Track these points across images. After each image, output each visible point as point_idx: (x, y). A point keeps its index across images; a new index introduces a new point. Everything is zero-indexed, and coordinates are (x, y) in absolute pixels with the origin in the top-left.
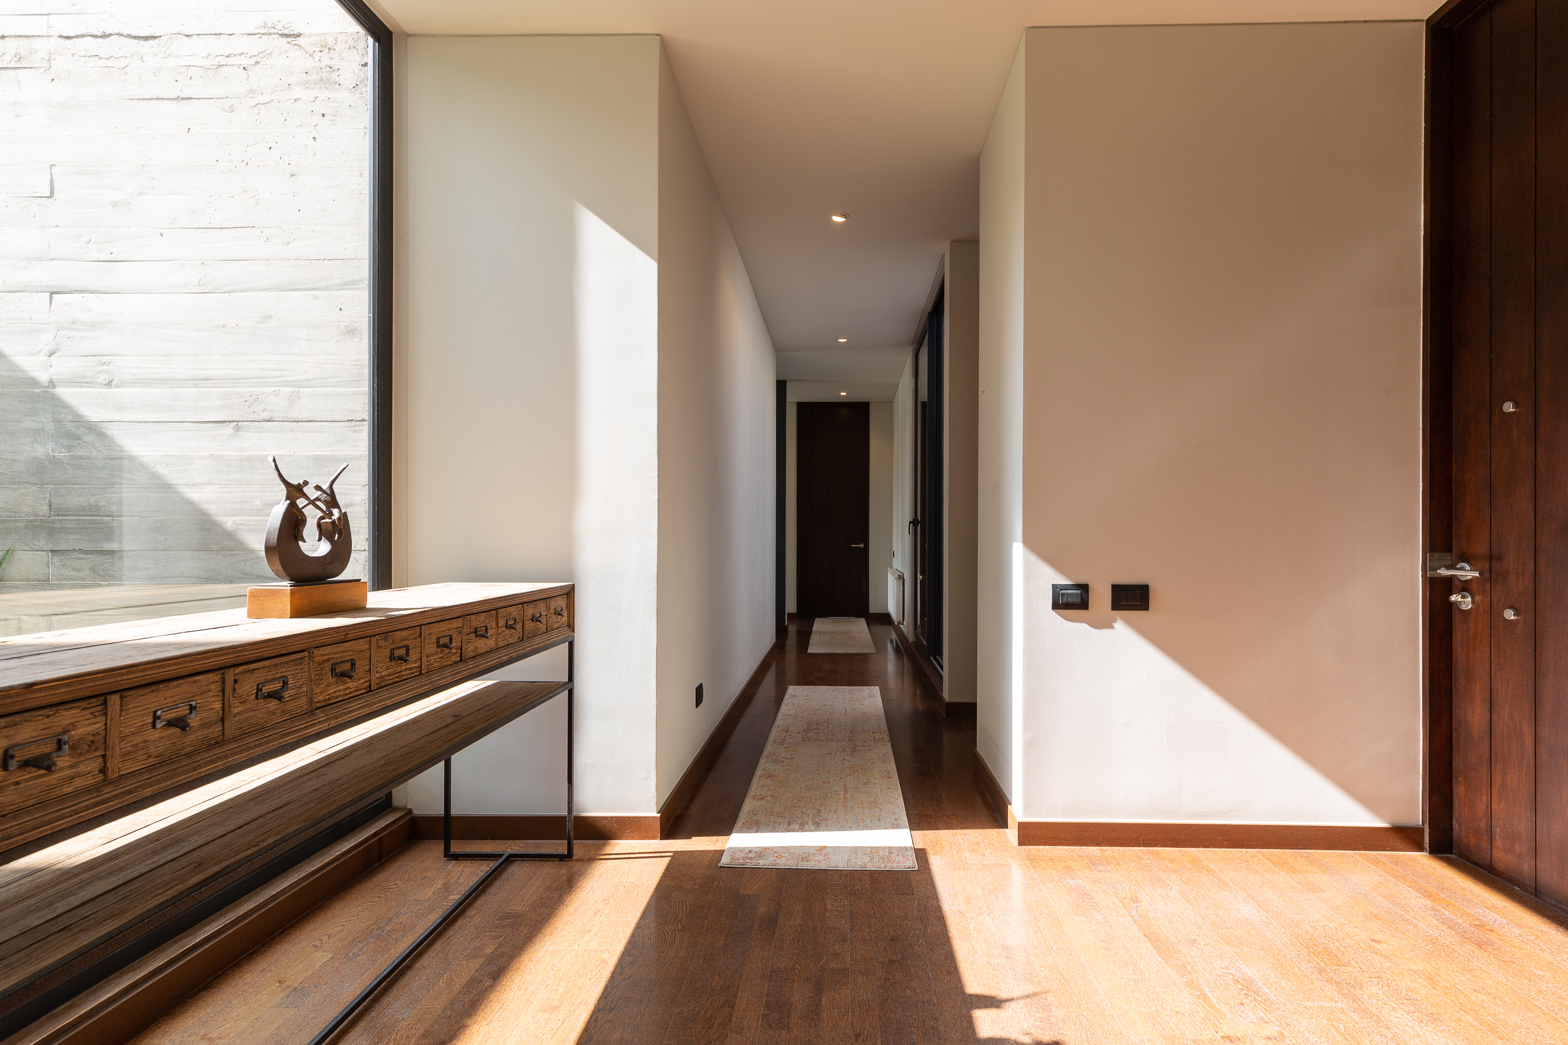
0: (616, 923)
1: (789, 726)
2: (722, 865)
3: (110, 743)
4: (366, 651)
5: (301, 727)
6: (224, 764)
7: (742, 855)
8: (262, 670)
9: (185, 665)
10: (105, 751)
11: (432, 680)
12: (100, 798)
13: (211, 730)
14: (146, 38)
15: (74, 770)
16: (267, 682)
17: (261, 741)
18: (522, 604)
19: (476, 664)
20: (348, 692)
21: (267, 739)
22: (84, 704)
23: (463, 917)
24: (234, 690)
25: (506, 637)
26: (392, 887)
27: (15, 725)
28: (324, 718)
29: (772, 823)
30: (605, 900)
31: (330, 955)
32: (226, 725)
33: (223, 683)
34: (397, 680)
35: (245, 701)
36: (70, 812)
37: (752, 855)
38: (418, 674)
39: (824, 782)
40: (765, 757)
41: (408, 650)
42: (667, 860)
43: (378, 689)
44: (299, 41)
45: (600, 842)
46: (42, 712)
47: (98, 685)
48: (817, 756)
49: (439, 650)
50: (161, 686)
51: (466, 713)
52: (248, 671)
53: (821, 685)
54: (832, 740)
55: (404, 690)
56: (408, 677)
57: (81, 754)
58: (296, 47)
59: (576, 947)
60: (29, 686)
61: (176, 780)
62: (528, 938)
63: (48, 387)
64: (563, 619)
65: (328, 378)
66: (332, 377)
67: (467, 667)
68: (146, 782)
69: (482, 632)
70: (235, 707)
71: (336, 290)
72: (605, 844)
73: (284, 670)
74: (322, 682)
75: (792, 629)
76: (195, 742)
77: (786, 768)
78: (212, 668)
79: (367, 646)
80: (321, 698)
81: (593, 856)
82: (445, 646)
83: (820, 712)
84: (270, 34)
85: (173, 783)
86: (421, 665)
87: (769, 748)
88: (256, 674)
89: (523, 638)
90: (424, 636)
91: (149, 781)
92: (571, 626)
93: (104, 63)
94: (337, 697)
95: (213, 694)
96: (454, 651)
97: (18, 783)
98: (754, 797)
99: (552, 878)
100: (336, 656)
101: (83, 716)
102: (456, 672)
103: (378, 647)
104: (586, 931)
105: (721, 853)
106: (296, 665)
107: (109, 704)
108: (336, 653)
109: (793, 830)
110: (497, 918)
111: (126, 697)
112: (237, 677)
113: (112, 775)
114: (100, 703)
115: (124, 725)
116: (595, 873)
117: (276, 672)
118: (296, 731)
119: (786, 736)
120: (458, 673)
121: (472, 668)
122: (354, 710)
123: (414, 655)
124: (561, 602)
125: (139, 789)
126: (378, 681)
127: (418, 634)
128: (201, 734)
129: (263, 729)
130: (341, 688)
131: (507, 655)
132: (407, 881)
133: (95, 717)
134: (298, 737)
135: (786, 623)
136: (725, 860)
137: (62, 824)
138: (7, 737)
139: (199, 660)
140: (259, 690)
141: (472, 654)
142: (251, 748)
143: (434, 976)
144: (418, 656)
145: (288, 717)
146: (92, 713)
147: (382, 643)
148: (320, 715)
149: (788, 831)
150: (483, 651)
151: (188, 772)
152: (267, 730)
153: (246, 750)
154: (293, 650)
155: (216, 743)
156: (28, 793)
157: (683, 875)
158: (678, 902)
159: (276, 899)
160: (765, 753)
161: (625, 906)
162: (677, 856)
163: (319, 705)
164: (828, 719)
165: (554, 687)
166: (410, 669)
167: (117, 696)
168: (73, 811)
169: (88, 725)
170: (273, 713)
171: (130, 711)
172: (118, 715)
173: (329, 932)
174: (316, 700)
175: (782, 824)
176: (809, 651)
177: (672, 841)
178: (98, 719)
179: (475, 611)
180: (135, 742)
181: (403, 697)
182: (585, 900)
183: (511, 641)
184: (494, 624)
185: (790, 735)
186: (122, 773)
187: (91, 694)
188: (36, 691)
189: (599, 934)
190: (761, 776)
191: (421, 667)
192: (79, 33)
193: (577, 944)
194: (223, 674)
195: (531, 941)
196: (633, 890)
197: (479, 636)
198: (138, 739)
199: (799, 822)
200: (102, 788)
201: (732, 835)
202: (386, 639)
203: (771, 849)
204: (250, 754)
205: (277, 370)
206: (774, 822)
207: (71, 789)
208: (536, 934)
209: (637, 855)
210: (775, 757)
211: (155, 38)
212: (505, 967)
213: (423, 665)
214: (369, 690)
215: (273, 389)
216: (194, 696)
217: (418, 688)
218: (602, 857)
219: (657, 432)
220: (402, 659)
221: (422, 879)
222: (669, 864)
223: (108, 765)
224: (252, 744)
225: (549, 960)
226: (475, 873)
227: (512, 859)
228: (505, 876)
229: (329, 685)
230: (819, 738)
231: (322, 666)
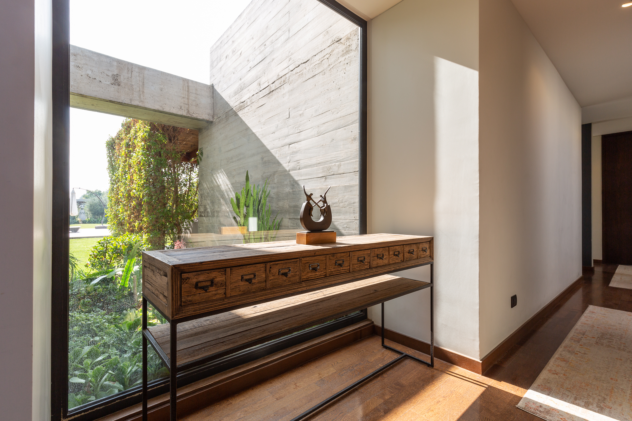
0: (447, 413)
1: (586, 331)
2: (519, 407)
3: (227, 284)
4: (324, 261)
5: (295, 288)
6: (265, 298)
7: (534, 406)
8: (280, 264)
9: (251, 260)
10: (225, 287)
11: (354, 275)
12: (223, 303)
13: (261, 284)
14: (307, 62)
15: (216, 292)
16: (282, 269)
17: (279, 291)
18: (403, 245)
19: (377, 270)
20: (316, 276)
21: (282, 291)
22: (219, 270)
23: (381, 376)
24: (270, 271)
25: (394, 259)
26: (361, 351)
27: (199, 275)
28: (305, 285)
29: (561, 393)
30: (444, 397)
31: (335, 371)
32: (267, 283)
33: (266, 268)
34: (339, 273)
35: (274, 275)
36: (214, 306)
37: (540, 409)
38: (348, 272)
39: (611, 379)
40: (563, 347)
41: (343, 262)
42: (484, 389)
43: (329, 276)
44: (341, 41)
45: (449, 364)
46: (206, 272)
47: (223, 265)
48: (607, 358)
49: (359, 263)
50: (244, 267)
51: (380, 290)
52: (275, 264)
53: (618, 309)
54: (624, 350)
55: (341, 278)
56: (344, 273)
57: (218, 287)
58: (340, 44)
59: (424, 416)
60: (201, 263)
61: (248, 301)
62: (404, 399)
63: (288, 172)
64: (427, 253)
65: (348, 157)
66: (349, 157)
67: (373, 271)
68: (238, 300)
69: (380, 256)
70: (270, 277)
71: (351, 125)
72: (451, 366)
73: (289, 265)
74: (305, 271)
75: (598, 270)
76: (256, 288)
77: (579, 358)
78: (262, 262)
79: (325, 259)
80: (305, 277)
81: (444, 370)
82: (361, 261)
83: (614, 328)
84: (334, 43)
85: (247, 302)
86: (350, 268)
87: (566, 342)
88: (278, 266)
89: (403, 260)
90: (351, 256)
91: (239, 299)
92: (432, 257)
93: (299, 74)
94: (311, 278)
95: (262, 271)
96: (366, 264)
97: (200, 294)
98: (550, 371)
99: (422, 374)
100: (311, 261)
101: (219, 274)
102: (366, 273)
103: (330, 259)
104: (431, 410)
105: (520, 398)
106: (294, 263)
107: (227, 271)
108: (311, 260)
109: (578, 405)
110: (394, 383)
111: (232, 269)
112: (271, 266)
113: (228, 295)
114: (224, 270)
115: (232, 279)
116: (443, 380)
117: (286, 265)
118: (293, 289)
119: (582, 337)
120: (367, 273)
121: (375, 272)
122: (318, 284)
123: (346, 264)
124: (427, 246)
125: (236, 302)
126: (330, 273)
127: (348, 255)
128: (258, 285)
129: (281, 286)
130: (313, 274)
131: (394, 268)
132: (367, 351)
133: (222, 275)
134: (294, 291)
135: (593, 266)
136: (521, 405)
137: (211, 310)
138: (196, 278)
139: (256, 259)
140: (279, 272)
141: (375, 266)
142: (275, 293)
143: (364, 398)
144: (348, 264)
145: (291, 283)
146: (221, 274)
147: (332, 258)
148: (304, 284)
149: (574, 404)
150: (382, 265)
151: (252, 298)
152: (283, 287)
153: (273, 293)
154: (293, 258)
155: (263, 289)
156: (203, 297)
157: (492, 402)
158: (485, 418)
159: (324, 342)
160: (563, 344)
161: (454, 406)
162: (490, 388)
163: (304, 280)
164: (622, 334)
165: (423, 284)
166: (345, 269)
167: (229, 269)
168: (215, 306)
169: (220, 278)
170: (285, 281)
171: (234, 274)
172: (229, 275)
173: (338, 361)
174: (303, 278)
175: (569, 397)
176: (611, 285)
177: (489, 378)
178: (223, 276)
179: (377, 247)
180: (235, 285)
181: (340, 281)
182: (434, 392)
183: (397, 261)
184: (387, 253)
185: (585, 338)
186: (231, 295)
187: (221, 267)
188: (204, 265)
189: (437, 415)
190: (557, 359)
191: (350, 269)
192: (294, 68)
193: (425, 415)
194: (266, 264)
195: (405, 402)
196: (460, 398)
197: (379, 258)
198: (236, 284)
199: (585, 400)
200: (225, 300)
201: (529, 390)
202: (333, 256)
203: (558, 411)
204: (274, 296)
205: (335, 157)
206: (563, 393)
207: (215, 298)
208: (408, 400)
209: (467, 379)
210: (571, 349)
211: (308, 60)
212: (391, 409)
213: (351, 268)
214: (326, 276)
215: (334, 164)
216: (255, 272)
217: (347, 278)
218: (448, 372)
219: (478, 160)
220: (340, 265)
221: (372, 352)
222: (484, 391)
223: (227, 292)
224: (276, 292)
225: (410, 416)
226: (391, 357)
227: (407, 357)
228: (402, 364)
229: (308, 272)
230: (612, 346)
231: (305, 265)
